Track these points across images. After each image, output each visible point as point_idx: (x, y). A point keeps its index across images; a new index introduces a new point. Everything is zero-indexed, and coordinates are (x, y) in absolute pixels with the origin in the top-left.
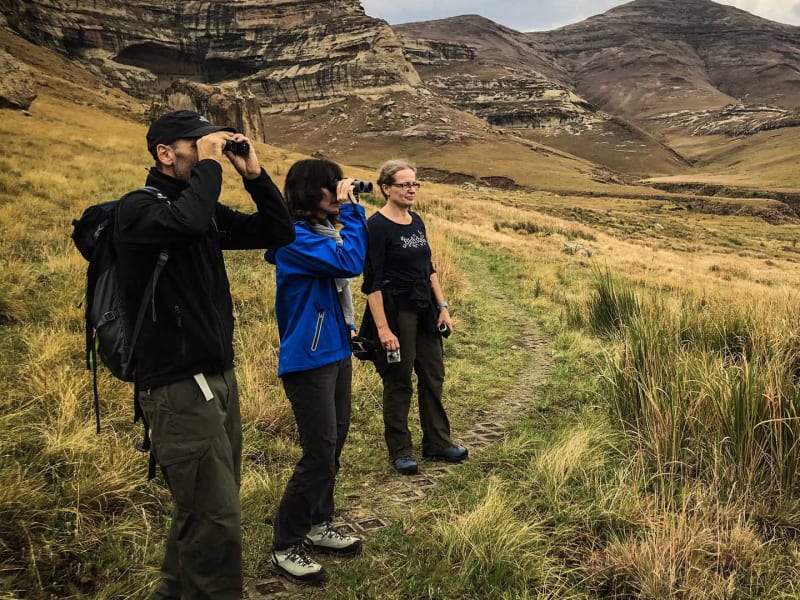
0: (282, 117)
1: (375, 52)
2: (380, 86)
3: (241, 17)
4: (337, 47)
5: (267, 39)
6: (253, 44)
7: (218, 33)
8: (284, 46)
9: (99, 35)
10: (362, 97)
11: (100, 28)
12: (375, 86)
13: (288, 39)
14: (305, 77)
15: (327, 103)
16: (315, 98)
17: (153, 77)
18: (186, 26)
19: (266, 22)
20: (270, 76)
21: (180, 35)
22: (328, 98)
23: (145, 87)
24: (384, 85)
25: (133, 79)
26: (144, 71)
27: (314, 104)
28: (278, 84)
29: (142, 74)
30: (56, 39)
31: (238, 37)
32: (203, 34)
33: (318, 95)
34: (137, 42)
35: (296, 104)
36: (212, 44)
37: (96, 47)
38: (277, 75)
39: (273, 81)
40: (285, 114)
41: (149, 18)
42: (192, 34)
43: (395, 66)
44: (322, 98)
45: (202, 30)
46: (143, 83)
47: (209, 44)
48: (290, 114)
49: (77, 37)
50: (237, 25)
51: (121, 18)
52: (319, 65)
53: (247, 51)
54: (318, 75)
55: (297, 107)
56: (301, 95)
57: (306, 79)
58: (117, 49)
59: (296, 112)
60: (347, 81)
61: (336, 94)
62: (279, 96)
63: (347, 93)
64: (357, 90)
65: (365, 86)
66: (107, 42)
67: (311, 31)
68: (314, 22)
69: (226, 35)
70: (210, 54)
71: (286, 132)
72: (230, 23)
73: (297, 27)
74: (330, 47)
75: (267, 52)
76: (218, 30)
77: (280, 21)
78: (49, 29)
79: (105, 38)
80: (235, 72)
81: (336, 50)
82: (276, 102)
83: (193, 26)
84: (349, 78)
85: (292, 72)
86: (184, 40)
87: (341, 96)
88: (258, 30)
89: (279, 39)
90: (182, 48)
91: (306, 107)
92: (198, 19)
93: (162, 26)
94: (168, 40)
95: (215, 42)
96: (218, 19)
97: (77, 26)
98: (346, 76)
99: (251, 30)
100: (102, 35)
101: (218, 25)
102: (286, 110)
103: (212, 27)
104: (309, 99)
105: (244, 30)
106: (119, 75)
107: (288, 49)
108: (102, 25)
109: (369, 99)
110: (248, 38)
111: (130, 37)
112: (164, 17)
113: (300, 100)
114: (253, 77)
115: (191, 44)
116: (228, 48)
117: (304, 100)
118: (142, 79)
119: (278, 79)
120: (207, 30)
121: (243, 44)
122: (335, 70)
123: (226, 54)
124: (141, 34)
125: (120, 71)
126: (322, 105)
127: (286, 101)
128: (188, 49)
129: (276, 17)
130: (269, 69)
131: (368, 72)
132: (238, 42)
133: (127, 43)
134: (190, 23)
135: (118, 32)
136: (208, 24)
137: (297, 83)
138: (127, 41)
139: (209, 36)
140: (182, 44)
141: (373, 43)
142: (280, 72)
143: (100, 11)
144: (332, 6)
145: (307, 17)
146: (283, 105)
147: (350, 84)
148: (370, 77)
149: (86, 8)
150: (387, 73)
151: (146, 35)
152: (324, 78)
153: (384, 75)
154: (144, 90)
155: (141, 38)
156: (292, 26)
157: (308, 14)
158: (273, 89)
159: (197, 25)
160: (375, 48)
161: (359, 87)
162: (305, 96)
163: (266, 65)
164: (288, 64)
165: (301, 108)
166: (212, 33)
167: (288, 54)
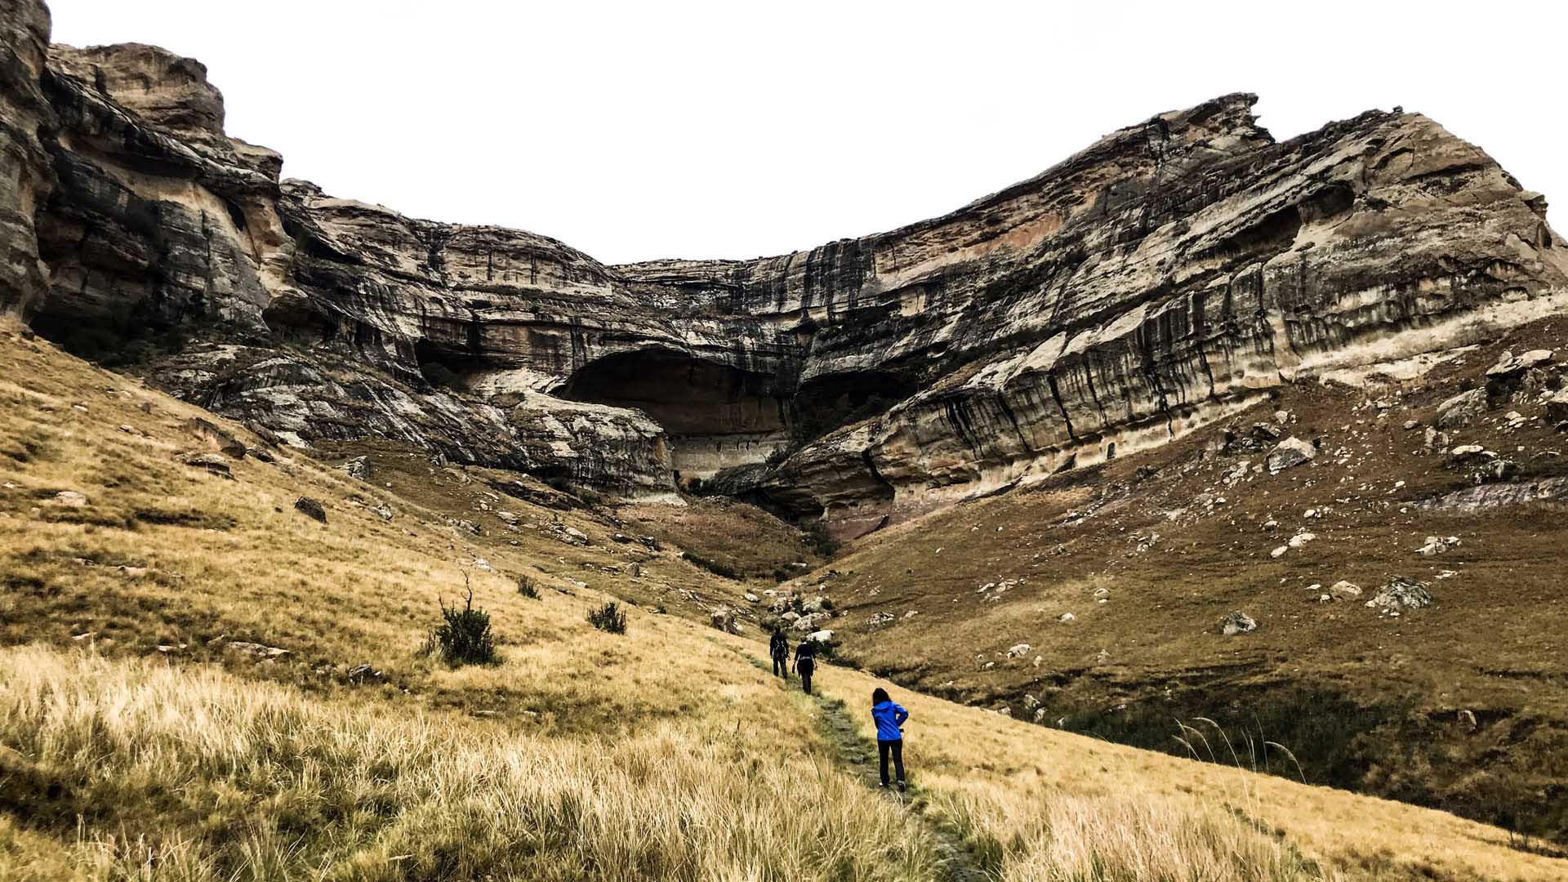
0: (1020, 500)
1: (1380, 205)
2: (1425, 320)
3: (890, 264)
4: (1203, 244)
5: (958, 300)
6: (919, 321)
7: (831, 313)
8: (1011, 302)
9: (523, 333)
10: (1344, 377)
11: (531, 317)
12: (1395, 327)
13: (1025, 282)
14: (1097, 355)
15: (1182, 429)
16: (1135, 422)
17: (652, 428)
18: (754, 311)
19: (954, 259)
20: (975, 381)
21: (737, 332)
22: (1186, 410)
23: (621, 455)
24: (1444, 314)
25: (591, 435)
26: (625, 413)
27: (1131, 444)
28: (1000, 398)
29: (618, 422)
30: (390, 340)
31: (880, 314)
32: (792, 324)
33: (1144, 406)
34: (621, 348)
35: (1063, 455)
36: (815, 344)
37: (513, 366)
38: (998, 374)
39: (984, 395)
40: (1026, 490)
41: (669, 302)
42: (768, 328)
43: (1489, 229)
44: (1164, 414)
45: (793, 315)
46: (615, 445)
47: (809, 345)
48: (1047, 486)
49: (463, 342)
50: (879, 283)
51: (598, 301)
52: (1141, 310)
53: (905, 341)
54: (1142, 340)
55: (1070, 463)
56: (1080, 423)
57: (1099, 363)
58: (568, 368)
59: (1068, 478)
60: (1268, 333)
61: (1220, 388)
62: (1006, 441)
63: (1271, 378)
64: (1315, 359)
65: (1349, 336)
66: (544, 352)
67: (1093, 239)
68: (1101, 215)
69: (849, 314)
70: (812, 369)
71: (1050, 539)
72: (860, 283)
73: (1047, 246)
74: (1169, 256)
75: (961, 331)
76: (830, 307)
77: (995, 246)
78: (376, 318)
79: (538, 341)
80: (874, 398)
81: (1200, 256)
82: (997, 459)
83: (771, 308)
84: (1275, 320)
85: (1045, 355)
86: (747, 342)
87: (1241, 394)
88: (932, 285)
89: (994, 292)
90: (741, 361)
91: (1101, 459)
92: (782, 291)
93: (697, 315)
94: (704, 342)
95: (823, 338)
96: (832, 278)
97: (467, 315)
98: (1262, 313)
99: (913, 288)
100: (532, 334)
101: (831, 295)
102: (1028, 480)
103: (815, 303)
104: (1112, 429)
105: (896, 293)
106: (552, 424)
107: (1027, 303)
108: (534, 310)
109: (1384, 378)
110: (906, 312)
111: (607, 337)
112: (705, 298)
113: (1076, 441)
114: (923, 395)
115: (762, 351)
116: (855, 344)
117: (1093, 437)
118: (615, 433)
119: (998, 383)
120: (804, 310)
121: (897, 327)
122: (1214, 304)
123: (849, 361)
124: (633, 328)
125: (557, 415)
126: (1163, 441)
127: (1029, 452)
128: (755, 362)
129: (987, 238)
130: (965, 368)
131: (1360, 281)
132: (881, 326)
133: (596, 351)
134: (764, 303)
135: (574, 326)
136: (807, 298)
137: (1064, 384)
138: (597, 348)
139: (808, 328)
140: (739, 350)
141: (1365, 177)
142: (1004, 366)
143: (546, 288)
144: (1154, 156)
145: (1076, 210)
146: (1017, 467)
147: (1280, 341)
148: (1368, 297)
149: (512, 283)
150: (1456, 264)
151: (648, 332)
152: (1168, 340)
153: (1436, 273)
154: (618, 463)
155: (631, 338)
156: (1029, 249)
157: (1079, 201)
158: (982, 420)
159: (781, 303)
160: (1376, 193)
161: (1323, 345)
162: (1096, 422)
163: (958, 360)
164: (1029, 339)
165: (1082, 464)
166: (816, 317)
167: (1024, 314)
